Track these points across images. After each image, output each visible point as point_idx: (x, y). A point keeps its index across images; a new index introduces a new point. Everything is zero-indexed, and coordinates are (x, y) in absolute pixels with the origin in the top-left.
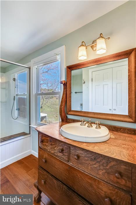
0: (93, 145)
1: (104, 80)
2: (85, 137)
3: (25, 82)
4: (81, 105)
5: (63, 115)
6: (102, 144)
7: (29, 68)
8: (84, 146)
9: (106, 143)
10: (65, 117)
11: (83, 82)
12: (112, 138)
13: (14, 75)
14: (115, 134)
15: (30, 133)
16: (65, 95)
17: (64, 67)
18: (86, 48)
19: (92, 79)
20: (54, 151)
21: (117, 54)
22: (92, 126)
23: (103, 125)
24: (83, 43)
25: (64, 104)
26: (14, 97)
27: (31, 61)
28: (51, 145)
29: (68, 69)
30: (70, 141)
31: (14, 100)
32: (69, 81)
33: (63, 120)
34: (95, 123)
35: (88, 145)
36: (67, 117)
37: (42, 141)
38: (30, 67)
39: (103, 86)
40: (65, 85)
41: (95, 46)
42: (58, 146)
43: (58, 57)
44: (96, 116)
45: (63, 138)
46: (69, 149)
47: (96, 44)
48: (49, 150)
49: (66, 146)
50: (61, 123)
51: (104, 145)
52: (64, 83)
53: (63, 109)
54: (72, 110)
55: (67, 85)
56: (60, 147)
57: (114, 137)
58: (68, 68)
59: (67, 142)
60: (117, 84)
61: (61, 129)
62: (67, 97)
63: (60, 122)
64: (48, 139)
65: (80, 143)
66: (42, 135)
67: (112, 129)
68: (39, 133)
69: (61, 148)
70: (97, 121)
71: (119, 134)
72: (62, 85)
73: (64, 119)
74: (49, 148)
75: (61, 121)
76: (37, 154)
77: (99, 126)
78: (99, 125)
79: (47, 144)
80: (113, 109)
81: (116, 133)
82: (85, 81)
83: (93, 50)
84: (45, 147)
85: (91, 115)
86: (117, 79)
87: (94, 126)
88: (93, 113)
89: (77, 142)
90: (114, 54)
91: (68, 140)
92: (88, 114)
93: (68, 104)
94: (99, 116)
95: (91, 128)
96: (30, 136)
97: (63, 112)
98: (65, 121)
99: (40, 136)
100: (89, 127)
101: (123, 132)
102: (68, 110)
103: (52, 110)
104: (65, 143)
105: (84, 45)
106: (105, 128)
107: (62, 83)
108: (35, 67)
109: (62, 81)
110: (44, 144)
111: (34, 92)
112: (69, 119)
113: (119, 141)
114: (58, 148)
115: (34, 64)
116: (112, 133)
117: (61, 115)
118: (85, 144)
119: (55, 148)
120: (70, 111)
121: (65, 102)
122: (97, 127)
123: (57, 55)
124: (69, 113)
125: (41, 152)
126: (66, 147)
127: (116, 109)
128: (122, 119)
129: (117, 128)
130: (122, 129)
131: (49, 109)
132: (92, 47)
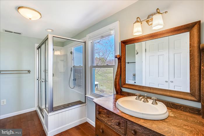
0: (151, 123)
1: (159, 51)
2: (143, 114)
3: (81, 53)
4: (134, 76)
5: (118, 88)
6: (160, 122)
7: (85, 43)
8: (141, 123)
9: (165, 121)
10: (120, 90)
11: (136, 52)
12: (172, 116)
13: (71, 49)
14: (173, 112)
15: (85, 102)
16: (119, 69)
17: (118, 42)
18: (141, 23)
19: (146, 49)
20: (111, 123)
21: (176, 28)
22: (148, 101)
23: (160, 101)
24: (138, 19)
25: (119, 78)
26: (71, 68)
27: (86, 36)
28: (108, 117)
29: (123, 44)
30: (127, 116)
31: (71, 71)
32: (123, 56)
33: (117, 93)
34: (151, 98)
35: (146, 122)
36: (121, 90)
37: (100, 113)
38: (85, 41)
39: (158, 56)
40: (120, 59)
41: (151, 20)
42: (115, 119)
43: (112, 32)
44: (152, 91)
45: (120, 112)
46: (126, 123)
47: (152, 19)
48: (106, 122)
49: (123, 120)
50: (116, 95)
51: (163, 123)
52: (118, 58)
53: (117, 83)
54: (126, 83)
55: (121, 59)
56: (116, 120)
57: (173, 115)
58: (122, 42)
59: (124, 117)
60: (174, 54)
61: (117, 103)
62: (122, 71)
63: (114, 95)
64: (105, 111)
65: (138, 119)
66: (100, 107)
67: (170, 106)
68: (96, 104)
69: (118, 121)
70: (154, 97)
71: (179, 112)
72: (117, 59)
73: (119, 92)
74: (106, 120)
75: (115, 93)
76: (94, 123)
77: (156, 102)
78: (156, 100)
79: (104, 116)
80: (170, 81)
81: (175, 110)
82: (138, 52)
83: (148, 24)
84: (102, 119)
85: (146, 90)
86: (174, 49)
87: (150, 101)
88: (149, 87)
89: (134, 118)
90: (172, 28)
91: (125, 114)
92: (144, 88)
93: (122, 77)
94: (155, 91)
95: (146, 103)
96: (86, 105)
97: (118, 85)
98: (120, 93)
99: (97, 107)
100: (145, 102)
101: (183, 111)
102: (122, 83)
103: (104, 78)
104: (122, 117)
105: (139, 21)
106: (162, 104)
107: (117, 57)
108: (90, 42)
109: (117, 55)
110: (101, 115)
111: (89, 64)
112: (124, 92)
113: (179, 121)
114: (115, 121)
115: (89, 39)
116: (170, 111)
117: (116, 87)
118: (142, 121)
119: (112, 121)
120: (125, 84)
121: (120, 76)
122: (154, 103)
123: (111, 30)
124: (124, 86)
125: (98, 123)
126: (123, 122)
127: (174, 81)
128: (182, 96)
129: (177, 105)
130: (182, 108)
131: (100, 78)
132: (147, 22)
